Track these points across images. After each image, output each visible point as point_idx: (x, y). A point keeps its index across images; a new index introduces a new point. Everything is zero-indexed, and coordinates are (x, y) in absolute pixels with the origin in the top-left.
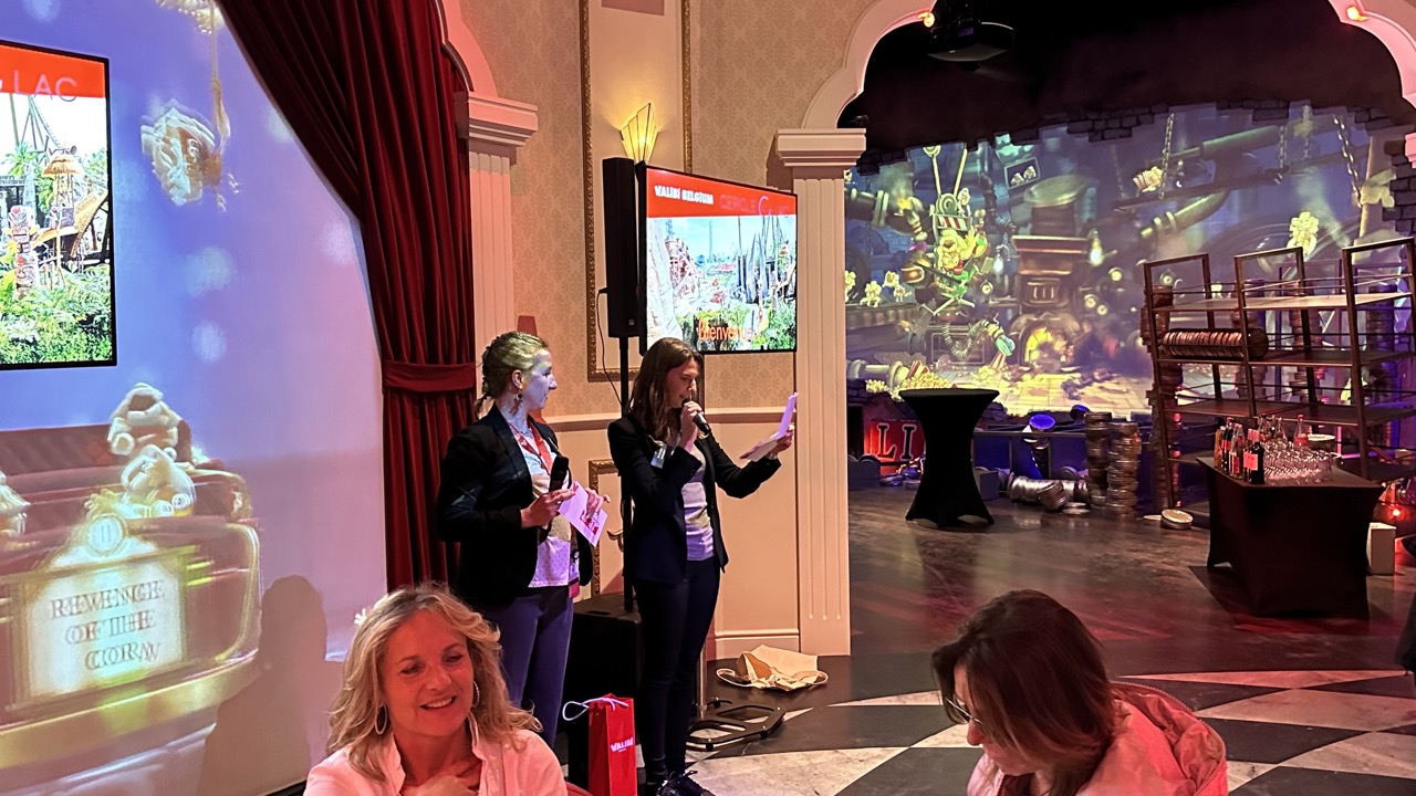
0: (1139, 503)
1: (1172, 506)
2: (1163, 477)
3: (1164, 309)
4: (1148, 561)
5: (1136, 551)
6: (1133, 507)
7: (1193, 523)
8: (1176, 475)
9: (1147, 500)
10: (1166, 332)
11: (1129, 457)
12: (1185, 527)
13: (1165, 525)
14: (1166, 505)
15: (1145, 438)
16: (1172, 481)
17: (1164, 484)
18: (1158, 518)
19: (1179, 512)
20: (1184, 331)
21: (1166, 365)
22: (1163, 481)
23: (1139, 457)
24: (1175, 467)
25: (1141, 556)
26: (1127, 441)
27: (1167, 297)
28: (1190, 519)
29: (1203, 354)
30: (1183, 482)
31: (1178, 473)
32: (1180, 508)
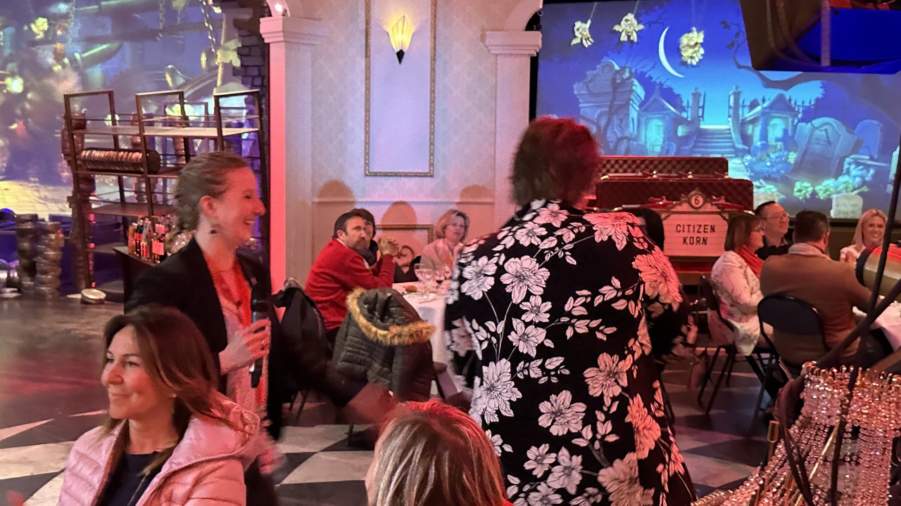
0: (62, 286)
1: (89, 287)
2: (81, 264)
3: (80, 131)
4: (75, 330)
5: (64, 323)
6: (58, 289)
7: (106, 299)
8: (91, 262)
9: (68, 283)
10: (83, 150)
11: (54, 249)
12: (100, 302)
13: (85, 302)
14: (84, 286)
15: (66, 233)
16: (89, 267)
17: (81, 270)
18: (79, 296)
19: (95, 291)
20: (97, 149)
21: (82, 176)
22: (81, 267)
23: (62, 249)
24: (91, 256)
25: (69, 326)
26: (53, 236)
27: (82, 122)
28: (103, 296)
29: (113, 168)
30: (96, 268)
31: (93, 261)
32: (95, 288)
